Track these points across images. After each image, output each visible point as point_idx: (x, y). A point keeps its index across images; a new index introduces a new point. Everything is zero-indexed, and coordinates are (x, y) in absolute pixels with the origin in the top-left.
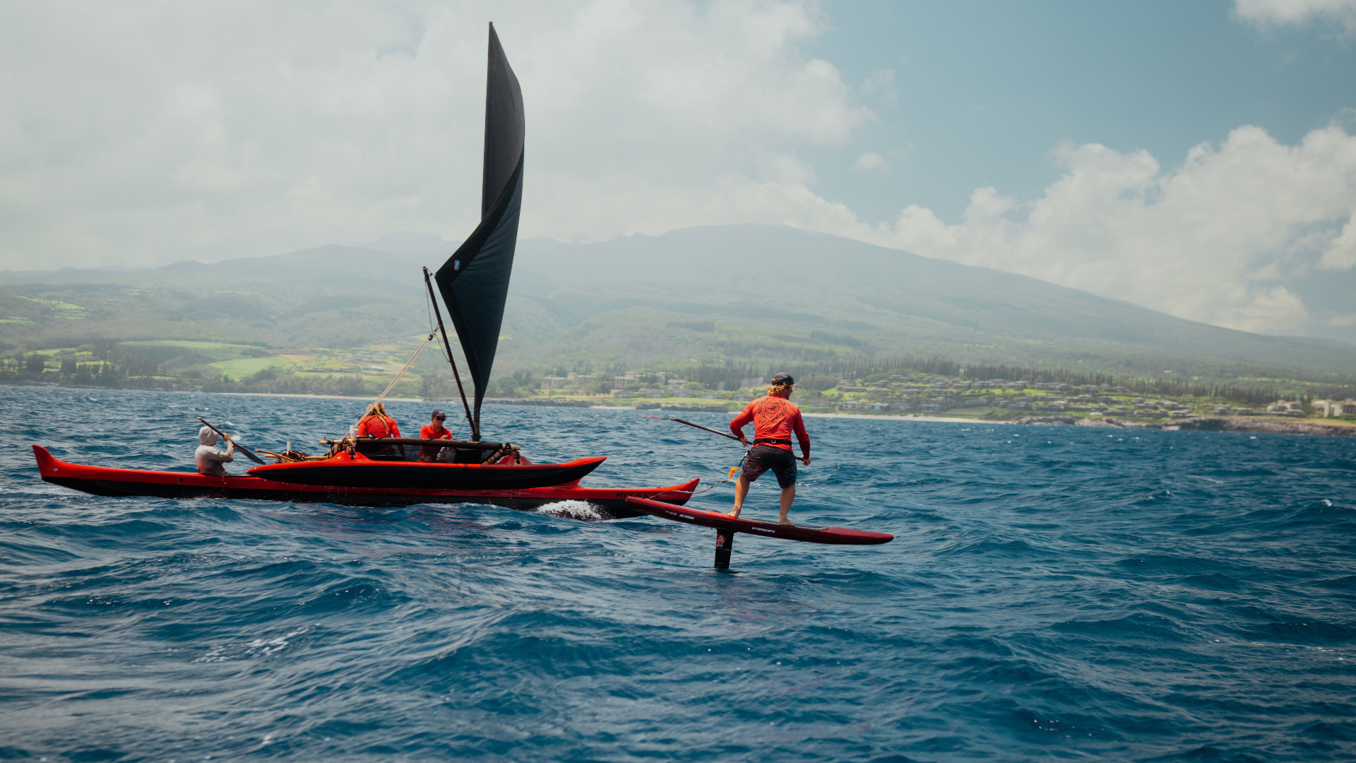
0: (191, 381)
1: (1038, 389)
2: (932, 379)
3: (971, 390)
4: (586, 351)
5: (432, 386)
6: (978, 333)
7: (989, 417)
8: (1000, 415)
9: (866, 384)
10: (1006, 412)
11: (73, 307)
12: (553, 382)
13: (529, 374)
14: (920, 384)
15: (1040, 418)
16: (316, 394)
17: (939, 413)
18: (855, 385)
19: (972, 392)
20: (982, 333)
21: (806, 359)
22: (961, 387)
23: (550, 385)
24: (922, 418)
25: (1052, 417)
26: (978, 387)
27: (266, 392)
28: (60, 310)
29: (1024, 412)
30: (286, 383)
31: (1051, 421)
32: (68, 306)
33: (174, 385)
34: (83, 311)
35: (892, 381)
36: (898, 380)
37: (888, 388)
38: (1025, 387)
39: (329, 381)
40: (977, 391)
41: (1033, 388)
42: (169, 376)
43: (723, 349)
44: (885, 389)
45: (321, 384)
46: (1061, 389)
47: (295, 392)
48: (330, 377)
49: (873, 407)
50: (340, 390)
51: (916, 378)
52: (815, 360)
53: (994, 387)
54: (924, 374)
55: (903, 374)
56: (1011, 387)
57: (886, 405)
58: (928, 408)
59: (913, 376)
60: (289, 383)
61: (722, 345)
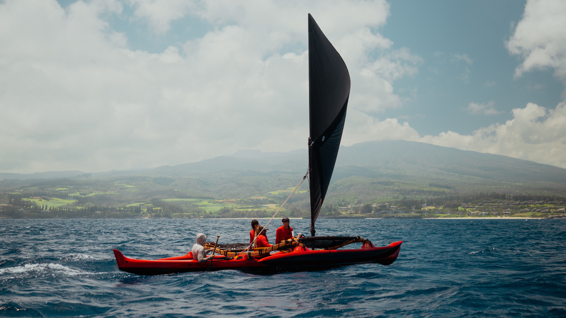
0: (198, 214)
1: (550, 204)
2: (502, 201)
3: (520, 206)
4: (343, 196)
5: (295, 212)
6: (495, 181)
7: (533, 216)
8: (538, 215)
9: (473, 205)
10: (540, 214)
11: (132, 186)
12: (342, 209)
13: (331, 206)
14: (496, 204)
15: (557, 216)
16: (248, 218)
17: (511, 215)
18: (469, 205)
19: (521, 206)
20: (496, 181)
21: (434, 195)
22: (516, 204)
23: (341, 210)
24: (504, 218)
25: (561, 215)
26: (523, 204)
27: (228, 217)
28: (127, 188)
29: (548, 214)
30: (236, 214)
31: (561, 217)
32: (129, 186)
33: (192, 216)
34: (136, 188)
35: (484, 203)
36: (486, 203)
37: (483, 206)
38: (544, 203)
39: (253, 212)
40: (523, 206)
41: (547, 204)
42: (188, 213)
43: (399, 193)
44: (482, 206)
45: (250, 213)
46: (560, 204)
47: (239, 217)
48: (252, 211)
49: (482, 214)
50: (258, 216)
51: (494, 201)
52: (438, 195)
53: (530, 204)
54: (497, 200)
55: (488, 200)
56: (538, 203)
57: (487, 213)
58: (506, 214)
59: (493, 200)
60: (237, 214)
61: (398, 191)
